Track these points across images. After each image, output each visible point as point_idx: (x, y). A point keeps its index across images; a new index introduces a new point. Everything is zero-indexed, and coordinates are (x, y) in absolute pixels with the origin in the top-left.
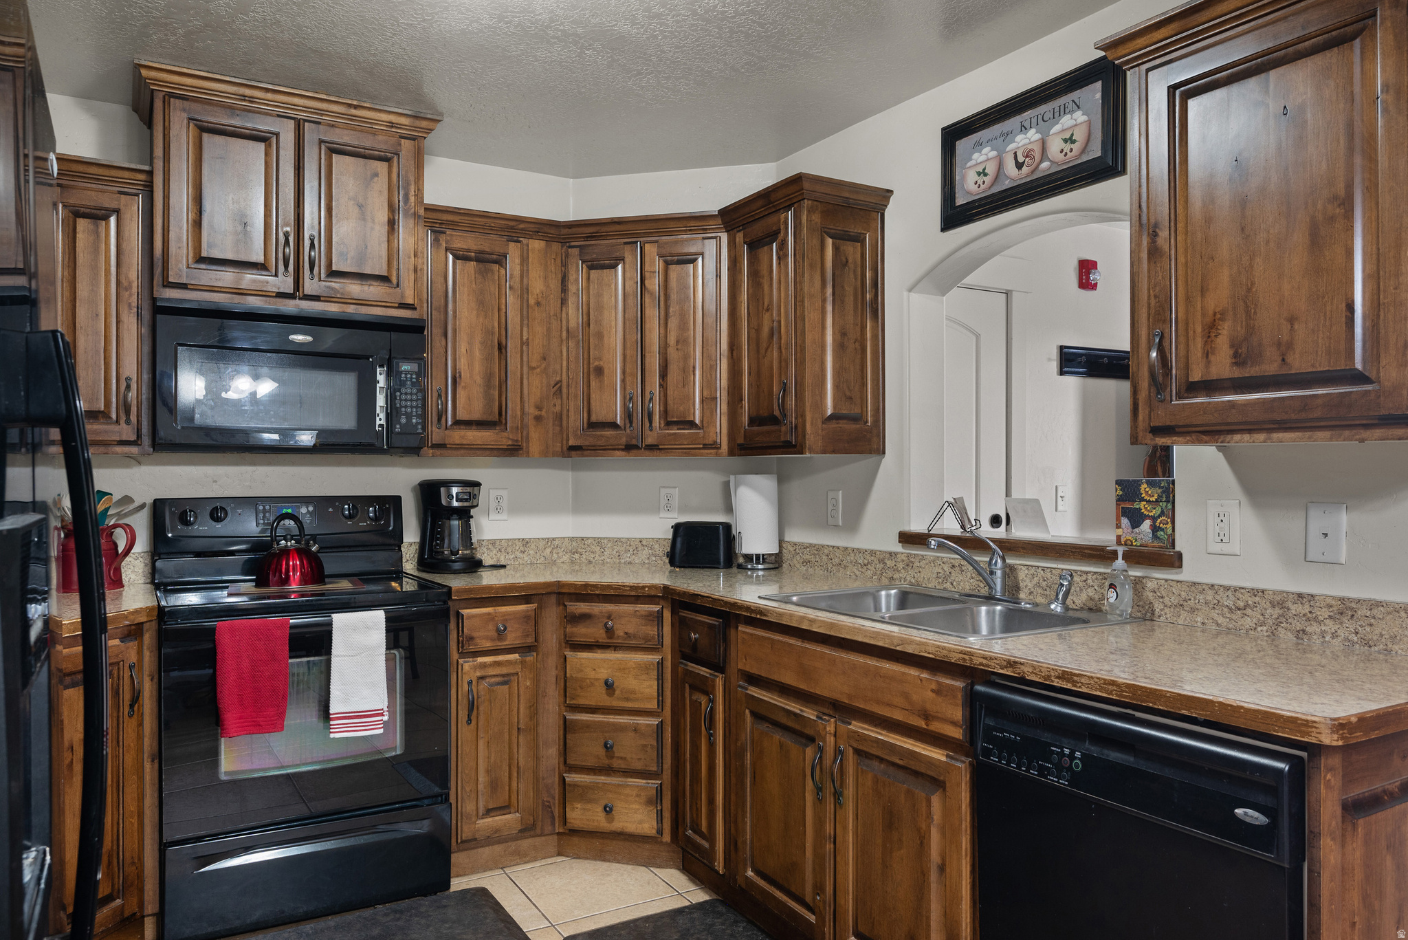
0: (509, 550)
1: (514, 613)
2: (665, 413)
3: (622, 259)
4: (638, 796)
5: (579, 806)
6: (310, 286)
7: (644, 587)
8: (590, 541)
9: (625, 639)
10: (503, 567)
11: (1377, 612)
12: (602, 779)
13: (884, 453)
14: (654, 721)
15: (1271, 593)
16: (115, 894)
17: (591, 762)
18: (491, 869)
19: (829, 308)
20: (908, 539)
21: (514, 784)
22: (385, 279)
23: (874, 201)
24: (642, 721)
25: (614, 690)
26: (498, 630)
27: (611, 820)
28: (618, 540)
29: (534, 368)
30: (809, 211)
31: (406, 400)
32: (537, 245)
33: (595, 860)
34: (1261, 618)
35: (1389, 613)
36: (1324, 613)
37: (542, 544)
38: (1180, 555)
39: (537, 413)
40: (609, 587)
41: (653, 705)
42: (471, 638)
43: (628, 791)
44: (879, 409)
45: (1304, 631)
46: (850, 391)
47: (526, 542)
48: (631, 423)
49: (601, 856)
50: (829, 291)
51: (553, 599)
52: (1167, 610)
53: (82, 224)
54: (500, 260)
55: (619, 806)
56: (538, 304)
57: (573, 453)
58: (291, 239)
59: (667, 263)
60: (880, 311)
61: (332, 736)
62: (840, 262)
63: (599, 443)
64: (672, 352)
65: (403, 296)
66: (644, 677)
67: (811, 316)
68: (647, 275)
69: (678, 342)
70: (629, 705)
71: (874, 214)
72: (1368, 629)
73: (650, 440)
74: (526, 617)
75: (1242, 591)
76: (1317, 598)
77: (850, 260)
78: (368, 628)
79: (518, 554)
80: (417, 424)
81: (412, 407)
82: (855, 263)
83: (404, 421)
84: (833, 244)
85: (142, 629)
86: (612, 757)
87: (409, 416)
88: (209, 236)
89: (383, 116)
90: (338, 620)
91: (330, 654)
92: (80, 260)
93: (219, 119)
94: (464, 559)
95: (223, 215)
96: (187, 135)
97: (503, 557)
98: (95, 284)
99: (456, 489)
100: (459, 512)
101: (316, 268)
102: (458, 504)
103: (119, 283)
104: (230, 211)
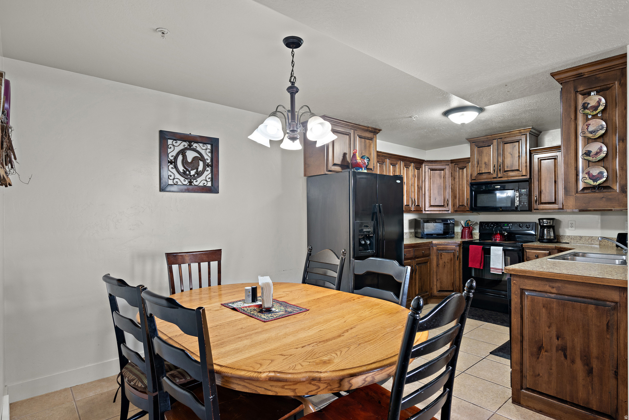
0: (575, 239)
1: (541, 253)
6: (500, 175)
10: (568, 243)
16: (454, 291)
22: (518, 170)
26: (536, 256)
31: (523, 199)
37: (587, 238)
40: (565, 249)
42: (529, 257)
47: (581, 237)
51: (556, 251)
53: (461, 170)
58: (496, 166)
61: (491, 272)
65: (522, 173)
74: (545, 254)
78: (499, 250)
79: (578, 240)
80: (526, 204)
81: (525, 200)
83: (522, 204)
85: (461, 245)
87: (524, 203)
88: (479, 169)
89: (516, 132)
90: (492, 248)
91: (490, 255)
92: (460, 177)
93: (481, 144)
94: (547, 239)
95: (482, 164)
96: (476, 149)
97: (572, 241)
98: (462, 181)
99: (545, 221)
100: (545, 227)
101: (501, 171)
102: (545, 225)
103: (466, 180)
104: (483, 163)
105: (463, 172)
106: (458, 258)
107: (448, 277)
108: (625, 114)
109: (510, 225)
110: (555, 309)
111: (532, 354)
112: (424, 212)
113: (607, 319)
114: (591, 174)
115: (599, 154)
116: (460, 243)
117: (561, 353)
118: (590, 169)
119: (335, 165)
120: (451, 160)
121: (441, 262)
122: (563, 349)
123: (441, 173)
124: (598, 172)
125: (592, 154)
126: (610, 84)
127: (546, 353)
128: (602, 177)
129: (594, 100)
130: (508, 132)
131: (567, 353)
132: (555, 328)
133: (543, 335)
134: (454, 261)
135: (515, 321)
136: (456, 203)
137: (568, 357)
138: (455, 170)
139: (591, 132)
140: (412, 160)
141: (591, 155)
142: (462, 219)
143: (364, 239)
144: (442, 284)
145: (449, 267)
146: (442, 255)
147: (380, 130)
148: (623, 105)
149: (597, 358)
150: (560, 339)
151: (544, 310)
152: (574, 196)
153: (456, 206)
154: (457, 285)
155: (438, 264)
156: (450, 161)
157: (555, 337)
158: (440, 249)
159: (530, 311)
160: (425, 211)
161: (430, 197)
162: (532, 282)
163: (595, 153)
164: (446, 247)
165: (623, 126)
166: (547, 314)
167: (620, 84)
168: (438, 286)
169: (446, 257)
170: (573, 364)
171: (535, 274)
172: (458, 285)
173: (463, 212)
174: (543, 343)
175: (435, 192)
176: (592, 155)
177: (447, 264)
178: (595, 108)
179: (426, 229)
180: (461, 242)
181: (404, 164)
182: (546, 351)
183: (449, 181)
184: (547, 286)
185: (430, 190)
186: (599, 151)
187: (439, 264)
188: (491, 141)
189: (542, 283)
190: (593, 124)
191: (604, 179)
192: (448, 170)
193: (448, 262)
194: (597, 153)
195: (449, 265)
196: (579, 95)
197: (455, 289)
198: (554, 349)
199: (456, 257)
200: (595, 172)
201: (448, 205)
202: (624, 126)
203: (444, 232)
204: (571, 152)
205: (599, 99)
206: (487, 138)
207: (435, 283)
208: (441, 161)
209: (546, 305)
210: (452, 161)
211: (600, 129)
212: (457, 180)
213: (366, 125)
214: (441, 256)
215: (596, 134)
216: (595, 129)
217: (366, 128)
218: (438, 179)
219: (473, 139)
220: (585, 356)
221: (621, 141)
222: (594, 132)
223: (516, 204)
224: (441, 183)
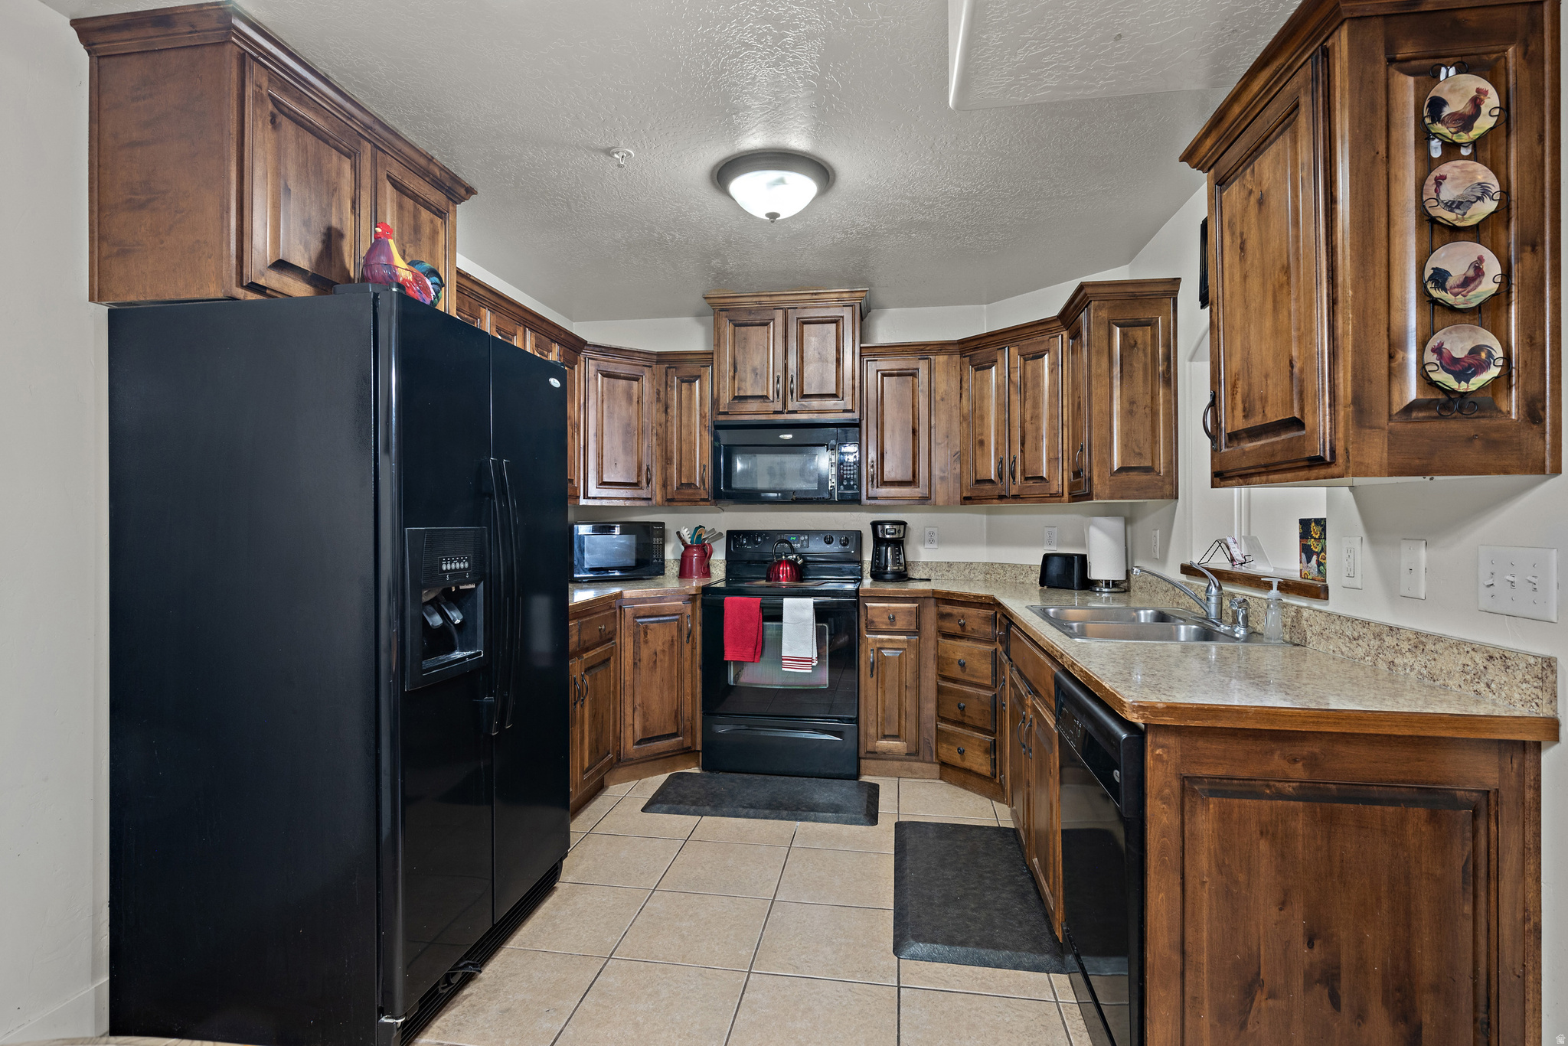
0: (938, 569)
1: (901, 608)
2: (1023, 471)
3: (996, 361)
4: (979, 745)
5: (945, 746)
6: (791, 406)
7: (982, 597)
8: (997, 565)
9: (972, 633)
10: (929, 580)
11: (1439, 647)
12: (959, 730)
13: (1177, 498)
14: (990, 694)
15: (1373, 625)
16: (679, 733)
17: (952, 717)
18: (892, 776)
19: (1117, 383)
20: (1187, 570)
21: (903, 722)
22: (835, 396)
23: (1162, 290)
24: (982, 692)
25: (965, 669)
26: (889, 618)
27: (963, 760)
28: (1015, 566)
29: (940, 444)
30: (1095, 310)
31: (847, 470)
32: (941, 359)
33: (961, 787)
34: (1368, 647)
35: (1446, 649)
36: (1405, 646)
37: (962, 566)
38: (1326, 588)
39: (942, 474)
40: (961, 595)
41: (988, 682)
42: (873, 622)
43: (973, 741)
44: (1172, 462)
45: (1393, 662)
46: (1140, 448)
47: (950, 564)
48: (1001, 479)
49: (964, 785)
50: (1117, 370)
51: (932, 601)
52: (1314, 638)
53: (685, 385)
54: (913, 374)
55: (969, 753)
56: (942, 400)
57: (967, 501)
58: (781, 379)
59: (1025, 360)
60: (1172, 380)
61: (783, 669)
62: (1128, 345)
63: (981, 494)
64: (1028, 425)
65: (844, 405)
66: (983, 661)
67: (1099, 391)
68: (1012, 370)
69: (1032, 418)
70: (975, 680)
71: (1166, 300)
72: (1433, 663)
73: (1014, 492)
74: (909, 611)
75: (1356, 622)
76: (1401, 631)
77: (1139, 342)
78: (804, 608)
79: (943, 572)
80: (854, 485)
81: (850, 474)
82: (1145, 343)
83: (844, 483)
84: (1120, 331)
85: (695, 598)
86: (965, 715)
87: (847, 480)
88: (739, 384)
89: (832, 296)
90: (787, 602)
91: (782, 621)
92: (683, 405)
93: (744, 318)
94: (893, 572)
95: (745, 371)
96: (728, 329)
97: (933, 574)
98: (690, 416)
99: (887, 527)
100: (889, 542)
101: (795, 395)
102: (888, 536)
103: (701, 415)
104: (749, 368)
105: (691, 391)
106: (688, 637)
107: (663, 696)
108: (1539, 158)
109: (802, 538)
110: (1300, 839)
111: (1221, 1016)
112: (583, 502)
113: (1463, 849)
114: (1445, 355)
115: (1472, 286)
116: (694, 593)
117: (1321, 992)
118: (1445, 334)
119: (281, 265)
120: (659, 354)
121: (645, 653)
122: (1328, 978)
123: (631, 387)
124: (1469, 345)
125: (1451, 282)
126: (1490, 53)
127: (1271, 1002)
128: (1483, 367)
129: (1462, 92)
130: (812, 294)
131: (1339, 988)
132: (1302, 904)
133: (1259, 938)
134: (680, 646)
135: (1162, 900)
136: (672, 477)
137: (1344, 1001)
138: (669, 383)
139: (1450, 206)
140: (556, 332)
141: (1448, 285)
142: (681, 525)
143: (436, 605)
144: (647, 720)
145: (666, 665)
146: (649, 631)
147: (470, 191)
148: (1535, 126)
149: (1435, 988)
150: (1317, 943)
151: (1264, 846)
152: (1383, 429)
153: (672, 485)
154: (686, 715)
155: (637, 661)
156: (655, 357)
157: (1301, 939)
158: (642, 613)
159: (1216, 855)
160: (586, 497)
161: (602, 456)
162: (1222, 747)
163: (1462, 279)
164: (658, 607)
165: (1534, 197)
166: (1273, 859)
167: (1525, 53)
168: (636, 726)
169: (660, 637)
170: (1359, 1024)
171: (1250, 718)
172: (690, 716)
173: (689, 503)
174: (1259, 968)
175: (614, 444)
176: (1451, 288)
177: (660, 656)
178: (1466, 121)
179: (589, 552)
180: (697, 588)
181: (533, 339)
182: (1272, 995)
183: (652, 413)
184: (1276, 757)
185: (602, 436)
186: (1471, 273)
187: (640, 660)
188: (769, 312)
189: (1259, 749)
190: (1453, 179)
191: (1494, 372)
192: (649, 382)
193: (664, 651)
194: (1467, 282)
195: (667, 658)
196: (1397, 73)
197: (681, 727)
198: (1299, 982)
199: (685, 633)
200: (1458, 342)
201: (648, 483)
202: (1537, 196)
203: (637, 560)
204: (1374, 274)
205: (1478, 90)
206: (760, 303)
207: (629, 720)
208: (631, 354)
209: (1269, 828)
210: (661, 358)
211: (1479, 198)
212: (674, 411)
213: (422, 145)
214: (646, 634)
215: (1465, 214)
216: (1461, 196)
217: (423, 162)
218: (624, 403)
219: (722, 301)
220: (1398, 990)
221: (1529, 249)
222: (1458, 207)
223: (830, 485)
224: (630, 418)
